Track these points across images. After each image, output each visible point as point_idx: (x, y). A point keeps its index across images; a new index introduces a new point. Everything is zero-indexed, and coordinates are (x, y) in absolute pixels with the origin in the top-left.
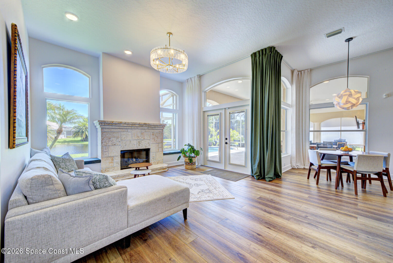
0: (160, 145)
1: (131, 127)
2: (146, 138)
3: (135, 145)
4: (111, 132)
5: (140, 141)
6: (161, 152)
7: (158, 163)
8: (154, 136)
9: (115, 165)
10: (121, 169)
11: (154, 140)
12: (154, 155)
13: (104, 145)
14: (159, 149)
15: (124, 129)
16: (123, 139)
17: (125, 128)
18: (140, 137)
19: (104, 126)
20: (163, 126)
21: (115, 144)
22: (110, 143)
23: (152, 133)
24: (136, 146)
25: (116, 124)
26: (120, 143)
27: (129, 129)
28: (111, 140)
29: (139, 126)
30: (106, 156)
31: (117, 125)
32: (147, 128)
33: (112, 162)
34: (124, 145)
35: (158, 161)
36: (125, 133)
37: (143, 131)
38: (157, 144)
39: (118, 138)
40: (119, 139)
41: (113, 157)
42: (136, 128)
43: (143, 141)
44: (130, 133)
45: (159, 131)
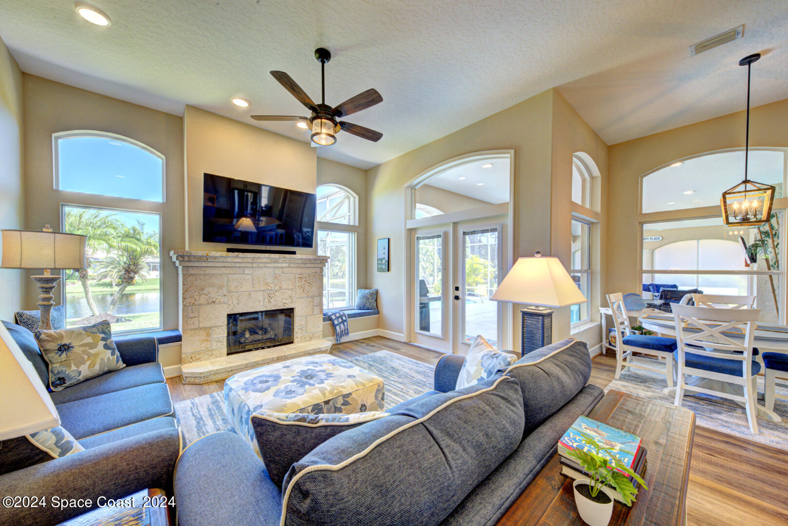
0: (316, 300)
1: (252, 263)
2: (284, 286)
3: (260, 301)
4: (205, 275)
5: (272, 293)
6: (318, 316)
7: (312, 338)
8: (303, 282)
9: (214, 347)
10: (228, 354)
11: (302, 289)
12: (303, 323)
13: (188, 305)
14: (313, 310)
15: (235, 267)
16: (232, 288)
17: (238, 265)
18: (272, 285)
19: (189, 261)
20: (323, 260)
21: (214, 300)
22: (203, 300)
23: (298, 276)
24: (262, 303)
25: (215, 258)
26: (226, 299)
27: (246, 267)
28: (206, 291)
29: (269, 261)
30: (193, 327)
31: (218, 261)
32: (287, 265)
33: (207, 340)
34: (235, 302)
35: (311, 335)
36: (237, 276)
37: (279, 271)
38: (311, 300)
39: (221, 287)
40: (224, 289)
41: (210, 328)
42: (262, 265)
43: (277, 294)
44: (248, 277)
45: (314, 270)
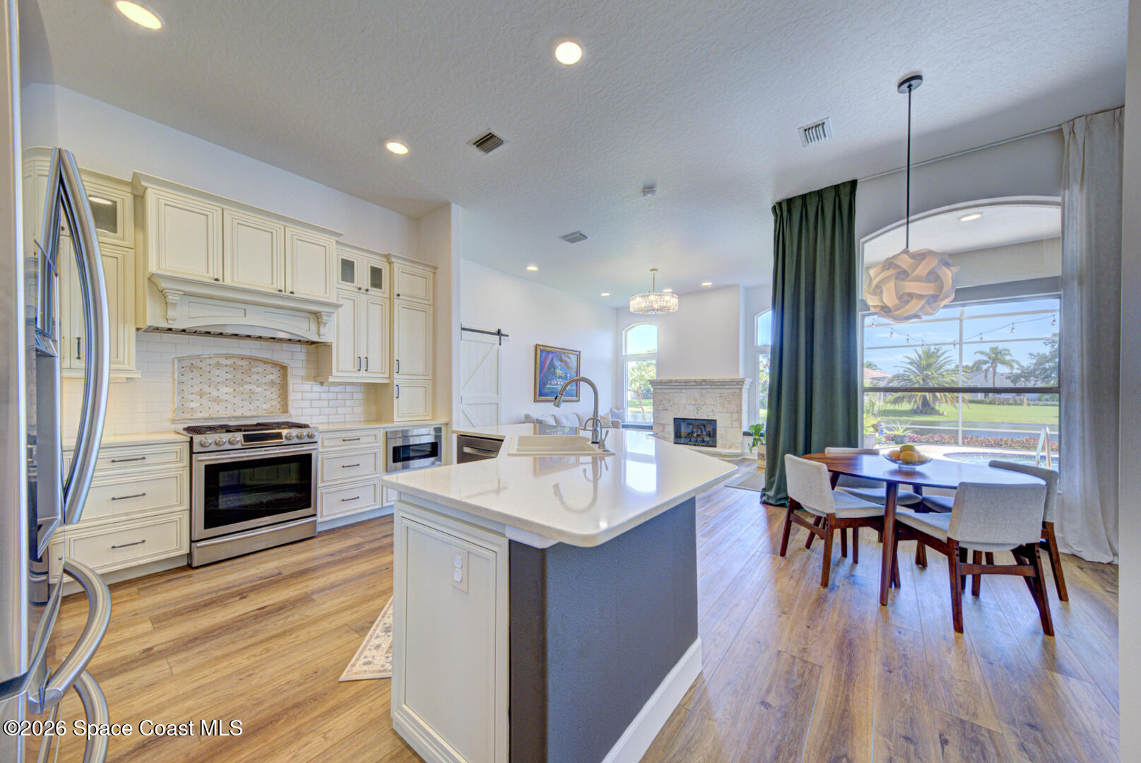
0: (735, 416)
1: (686, 385)
2: (708, 402)
4: (663, 393)
5: (699, 406)
6: (736, 430)
7: (731, 447)
8: (724, 400)
9: (668, 437)
11: (722, 406)
12: (723, 432)
13: (656, 409)
14: (732, 424)
16: (676, 402)
17: (678, 387)
18: (699, 401)
19: (655, 386)
21: (667, 409)
22: (662, 408)
23: (718, 395)
25: (666, 383)
26: (672, 409)
27: (682, 388)
28: (662, 403)
29: (696, 384)
30: (657, 422)
32: (709, 387)
34: (677, 411)
35: (730, 444)
36: (678, 395)
37: (704, 391)
38: (730, 415)
39: (669, 401)
40: (671, 402)
41: (666, 425)
42: (691, 387)
43: (703, 408)
44: (684, 395)
45: (733, 391)
